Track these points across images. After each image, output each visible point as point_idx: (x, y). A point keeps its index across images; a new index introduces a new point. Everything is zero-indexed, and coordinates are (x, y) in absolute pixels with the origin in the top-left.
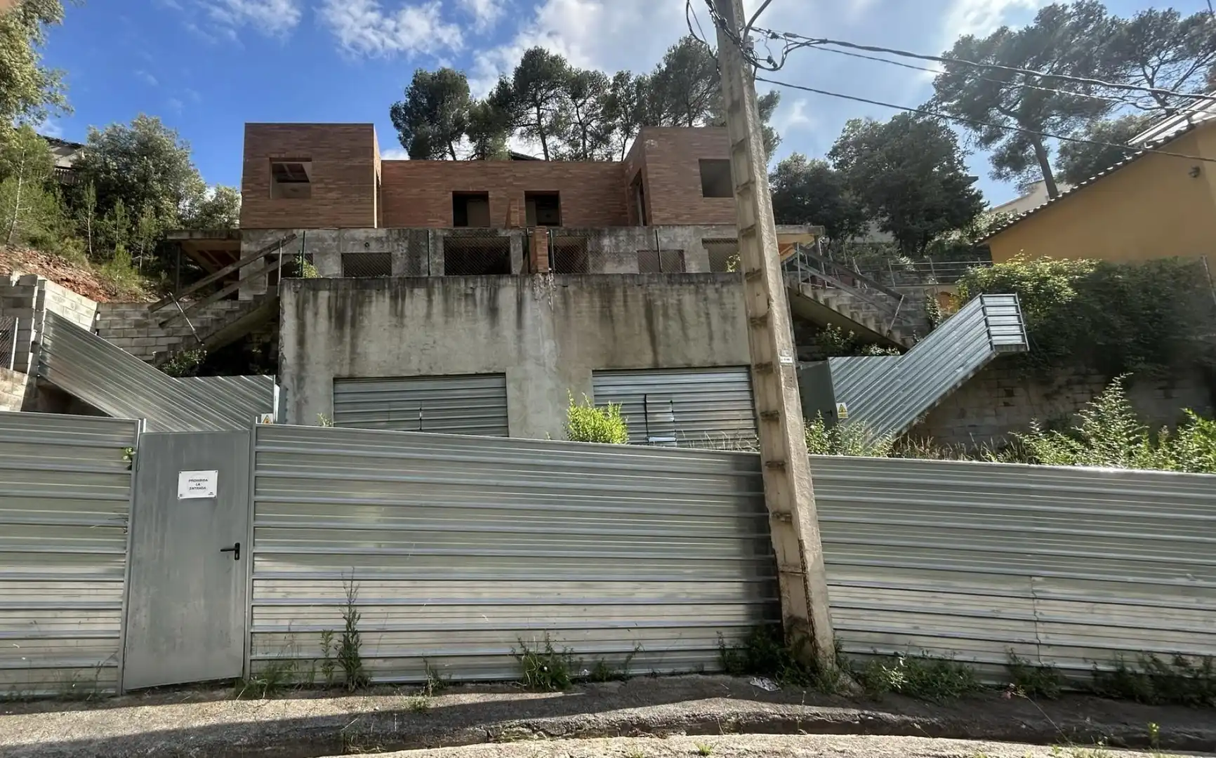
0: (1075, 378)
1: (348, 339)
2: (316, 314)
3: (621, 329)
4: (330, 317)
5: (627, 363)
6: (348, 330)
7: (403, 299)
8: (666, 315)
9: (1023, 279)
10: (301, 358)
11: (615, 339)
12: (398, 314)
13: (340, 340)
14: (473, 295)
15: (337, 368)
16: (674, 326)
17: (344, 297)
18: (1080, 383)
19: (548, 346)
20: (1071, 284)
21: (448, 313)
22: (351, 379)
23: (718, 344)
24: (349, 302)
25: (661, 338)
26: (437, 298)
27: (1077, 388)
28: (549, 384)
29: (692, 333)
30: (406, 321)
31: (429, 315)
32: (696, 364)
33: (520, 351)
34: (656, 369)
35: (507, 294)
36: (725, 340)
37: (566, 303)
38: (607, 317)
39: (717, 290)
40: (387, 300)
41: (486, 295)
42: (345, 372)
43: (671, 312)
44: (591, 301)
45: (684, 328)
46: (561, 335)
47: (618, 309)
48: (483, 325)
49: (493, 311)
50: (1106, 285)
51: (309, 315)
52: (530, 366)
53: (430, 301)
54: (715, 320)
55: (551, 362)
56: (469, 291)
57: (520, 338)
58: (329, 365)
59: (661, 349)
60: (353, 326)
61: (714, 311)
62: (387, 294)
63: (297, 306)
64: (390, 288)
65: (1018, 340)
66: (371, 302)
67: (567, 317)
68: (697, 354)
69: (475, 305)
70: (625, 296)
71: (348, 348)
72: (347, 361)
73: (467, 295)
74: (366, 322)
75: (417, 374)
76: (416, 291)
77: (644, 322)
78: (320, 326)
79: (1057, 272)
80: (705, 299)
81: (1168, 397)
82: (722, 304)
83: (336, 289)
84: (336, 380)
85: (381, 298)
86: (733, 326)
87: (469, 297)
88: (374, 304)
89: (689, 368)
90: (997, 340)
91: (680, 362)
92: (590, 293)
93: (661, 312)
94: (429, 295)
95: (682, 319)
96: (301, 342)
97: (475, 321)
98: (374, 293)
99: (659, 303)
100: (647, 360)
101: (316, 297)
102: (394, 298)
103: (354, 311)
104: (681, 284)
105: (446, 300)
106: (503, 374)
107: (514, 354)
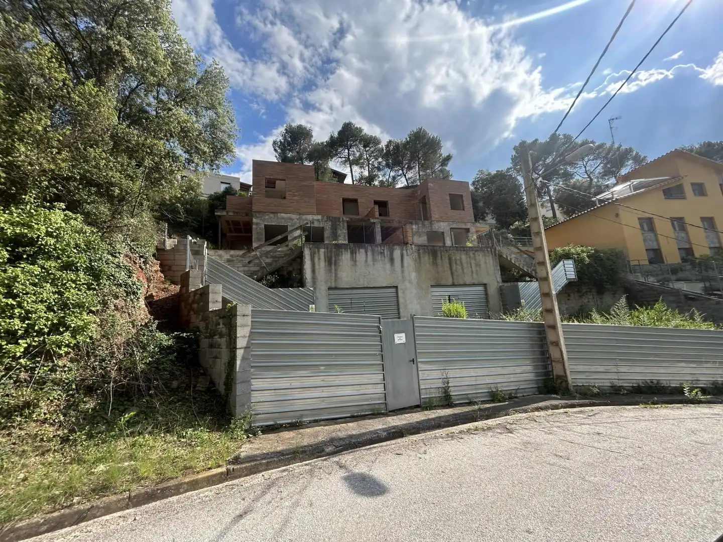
0: (588, 290)
1: (333, 271)
2: (319, 259)
3: (440, 269)
4: (325, 261)
5: (443, 283)
6: (333, 267)
7: (356, 253)
8: (456, 263)
9: (573, 254)
10: (314, 278)
11: (438, 273)
12: (354, 260)
13: (330, 271)
14: (384, 253)
15: (329, 283)
16: (459, 267)
17: (331, 252)
18: (590, 292)
19: (414, 275)
20: (588, 256)
21: (374, 260)
22: (336, 288)
23: (475, 275)
24: (333, 254)
25: (455, 273)
26: (369, 253)
27: (589, 293)
28: (414, 291)
29: (465, 271)
30: (357, 263)
31: (366, 261)
32: (467, 283)
33: (403, 277)
34: (453, 285)
35: (397, 253)
36: (477, 274)
37: (419, 257)
38: (435, 263)
39: (474, 254)
40: (349, 253)
41: (389, 253)
42: (333, 286)
43: (458, 262)
44: (429, 257)
45: (463, 269)
46: (418, 270)
47: (439, 261)
48: (388, 266)
49: (392, 260)
50: (596, 257)
51: (316, 260)
52: (407, 283)
53: (367, 255)
54: (473, 266)
55: (415, 281)
56: (382, 251)
57: (403, 272)
58: (326, 282)
59: (455, 277)
60: (335, 265)
61: (473, 262)
62: (349, 251)
63: (311, 255)
64: (350, 248)
65: (573, 277)
66: (342, 254)
67: (420, 262)
68: (468, 280)
69: (385, 257)
70: (441, 255)
71: (334, 275)
72: (333, 281)
73: (381, 253)
74: (341, 264)
75: (362, 286)
76: (361, 250)
77: (448, 265)
78: (321, 265)
79: (583, 251)
80: (470, 257)
81: (614, 297)
82: (475, 259)
83: (327, 248)
84: (330, 289)
85: (346, 253)
86: (480, 267)
87: (382, 253)
88: (344, 255)
89: (465, 285)
90: (569, 277)
91: (462, 283)
92: (429, 253)
93: (454, 262)
94: (366, 252)
95: (462, 264)
96: (313, 271)
97: (385, 264)
98: (343, 250)
99: (454, 258)
100: (450, 282)
101: (319, 251)
102: (352, 253)
103: (335, 258)
104: (461, 251)
105: (373, 255)
106: (396, 287)
107: (400, 278)
